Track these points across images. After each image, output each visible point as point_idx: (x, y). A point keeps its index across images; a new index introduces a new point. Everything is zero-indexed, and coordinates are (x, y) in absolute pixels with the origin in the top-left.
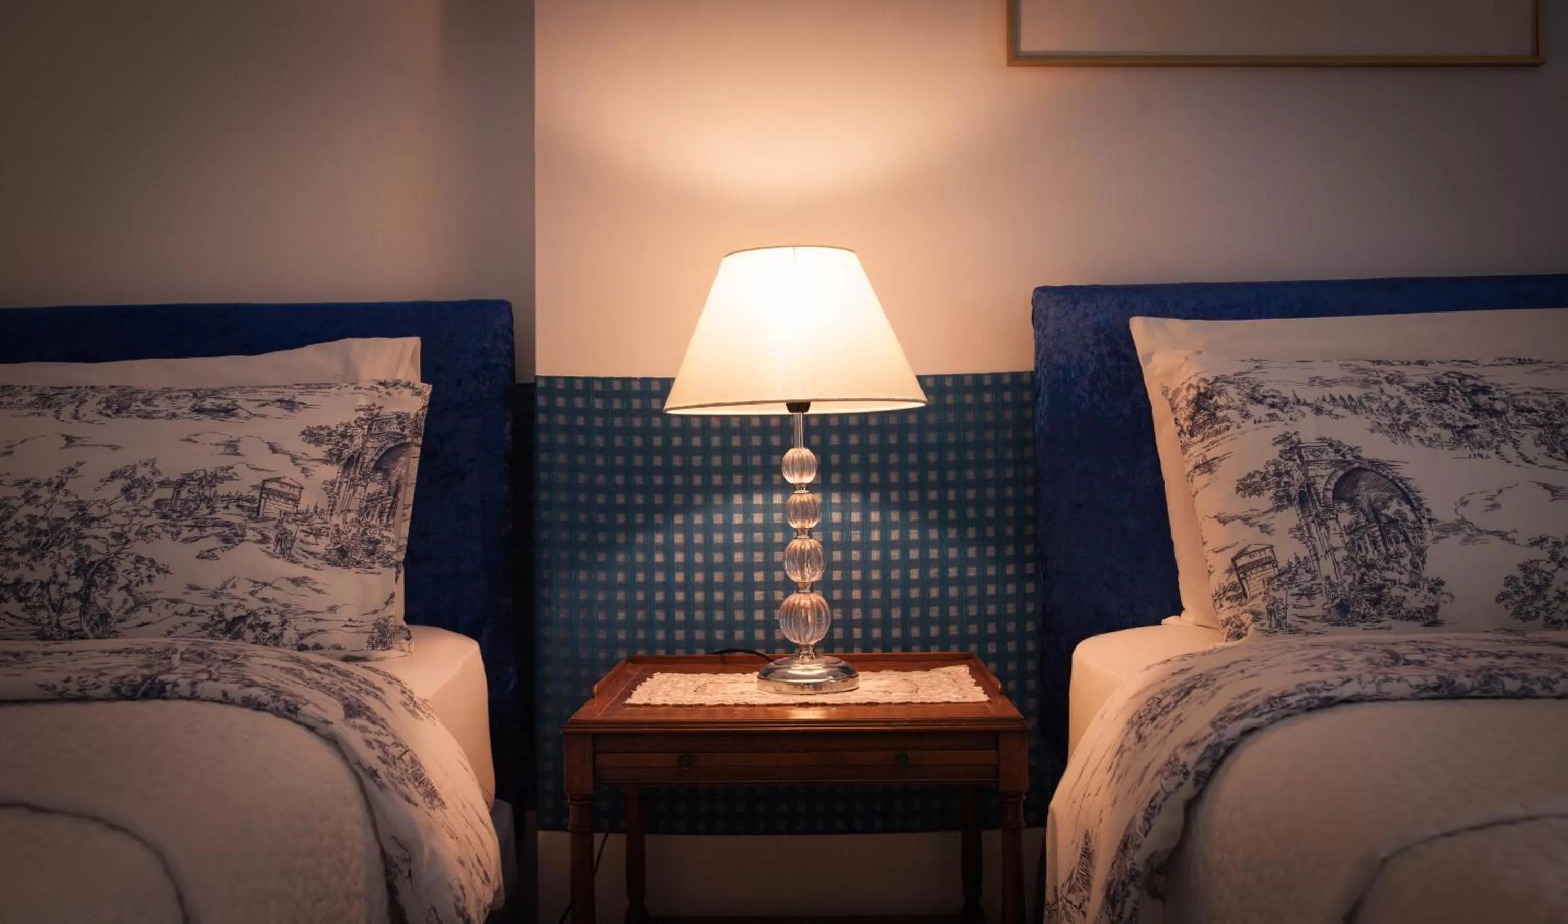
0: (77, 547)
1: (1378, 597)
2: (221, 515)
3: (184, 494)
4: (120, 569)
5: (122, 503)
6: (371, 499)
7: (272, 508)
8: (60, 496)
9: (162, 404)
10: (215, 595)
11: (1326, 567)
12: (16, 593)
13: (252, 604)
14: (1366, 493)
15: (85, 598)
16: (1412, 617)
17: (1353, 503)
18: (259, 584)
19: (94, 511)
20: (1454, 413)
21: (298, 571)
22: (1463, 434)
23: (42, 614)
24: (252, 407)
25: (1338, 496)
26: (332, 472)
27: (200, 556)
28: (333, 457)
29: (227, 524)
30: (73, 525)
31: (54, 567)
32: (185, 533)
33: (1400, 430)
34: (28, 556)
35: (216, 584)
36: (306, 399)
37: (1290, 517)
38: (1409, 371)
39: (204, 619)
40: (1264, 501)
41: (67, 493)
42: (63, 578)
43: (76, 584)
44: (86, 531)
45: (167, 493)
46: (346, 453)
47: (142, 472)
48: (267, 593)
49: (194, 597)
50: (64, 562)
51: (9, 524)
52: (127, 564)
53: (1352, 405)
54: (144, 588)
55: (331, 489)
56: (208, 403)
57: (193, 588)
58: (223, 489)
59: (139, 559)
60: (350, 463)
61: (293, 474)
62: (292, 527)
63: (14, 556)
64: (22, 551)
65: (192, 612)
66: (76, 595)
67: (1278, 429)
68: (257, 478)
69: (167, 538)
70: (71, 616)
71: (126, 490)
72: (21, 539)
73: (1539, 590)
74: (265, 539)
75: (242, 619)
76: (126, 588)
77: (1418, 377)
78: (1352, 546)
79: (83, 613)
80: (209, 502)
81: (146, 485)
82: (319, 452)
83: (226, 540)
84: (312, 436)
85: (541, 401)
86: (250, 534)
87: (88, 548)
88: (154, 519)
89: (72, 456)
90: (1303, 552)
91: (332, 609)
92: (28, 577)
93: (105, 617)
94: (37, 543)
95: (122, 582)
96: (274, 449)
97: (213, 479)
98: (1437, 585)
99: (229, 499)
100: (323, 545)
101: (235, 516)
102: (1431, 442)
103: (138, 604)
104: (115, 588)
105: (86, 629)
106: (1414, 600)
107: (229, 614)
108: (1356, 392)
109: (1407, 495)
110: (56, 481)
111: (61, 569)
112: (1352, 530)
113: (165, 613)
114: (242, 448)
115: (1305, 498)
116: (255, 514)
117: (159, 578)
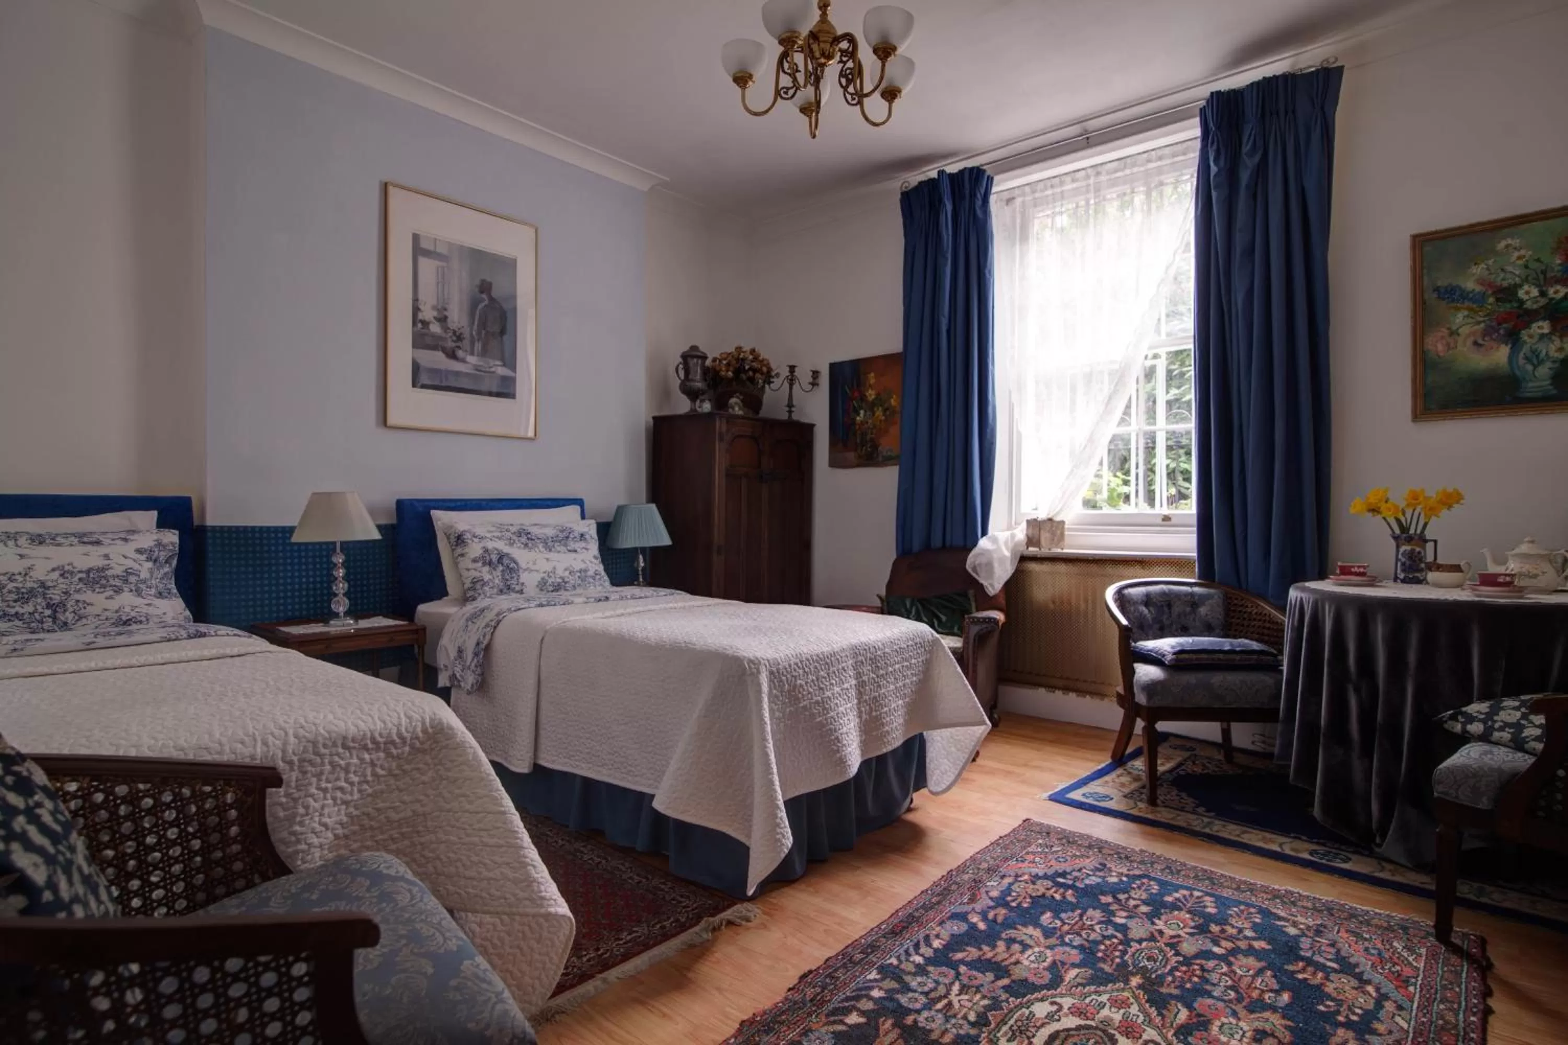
0: (45, 598)
1: (509, 587)
2: (112, 582)
3: (91, 575)
4: (69, 606)
5: (61, 580)
6: (165, 574)
7: (132, 579)
8: (28, 578)
9: (60, 539)
10: (117, 612)
11: (497, 581)
12: (17, 618)
13: (133, 614)
14: (506, 561)
15: (55, 619)
16: (517, 592)
17: (502, 564)
18: (133, 608)
19: (50, 584)
20: (524, 539)
21: (146, 601)
22: (526, 545)
23: (33, 624)
24: (109, 541)
25: (499, 562)
26: (150, 565)
27: (107, 598)
28: (149, 559)
29: (115, 586)
30: (40, 590)
31: (35, 606)
32: (97, 590)
33: (511, 545)
34: (19, 603)
35: (117, 607)
36: (132, 537)
37: (487, 568)
38: (511, 528)
39: (112, 621)
40: (480, 564)
41: (31, 577)
42: (40, 610)
43: (48, 612)
44: (47, 592)
45: (83, 575)
46: (153, 558)
47: (67, 568)
48: (137, 610)
49: (108, 613)
50: (40, 604)
51: (5, 591)
52: (72, 603)
53: (499, 538)
54: (83, 611)
55: (151, 571)
56: (85, 539)
57: (106, 610)
58: (109, 573)
59: (78, 601)
60: (155, 561)
61: (136, 566)
62: (141, 586)
63: (12, 604)
64: (15, 601)
65: (107, 619)
66: (49, 616)
67: (481, 545)
68: (124, 568)
69: (89, 592)
70: (48, 623)
71: (62, 575)
72: (14, 596)
73: (545, 584)
74: (131, 591)
75: (130, 620)
76: (74, 612)
77: (513, 529)
78: (503, 575)
79: (54, 622)
80: (105, 578)
81: (72, 573)
82: (143, 557)
83: (115, 591)
84: (139, 551)
85: (209, 534)
86: (126, 589)
87: (51, 598)
88: (81, 585)
89: (26, 563)
90: (491, 577)
91: (165, 614)
92: (21, 611)
93: (65, 624)
94: (23, 598)
95: (71, 609)
96: (125, 557)
97: (103, 569)
98: (523, 584)
99: (114, 577)
100: (153, 591)
101: (118, 582)
102: (519, 548)
103: (80, 618)
104: (67, 614)
105: (57, 629)
106: (518, 588)
107: (124, 618)
108: (499, 534)
109: (515, 562)
110: (23, 573)
111: (39, 607)
112: (503, 571)
113: (94, 620)
114: (111, 556)
115: (490, 563)
116: (126, 581)
117: (89, 608)
